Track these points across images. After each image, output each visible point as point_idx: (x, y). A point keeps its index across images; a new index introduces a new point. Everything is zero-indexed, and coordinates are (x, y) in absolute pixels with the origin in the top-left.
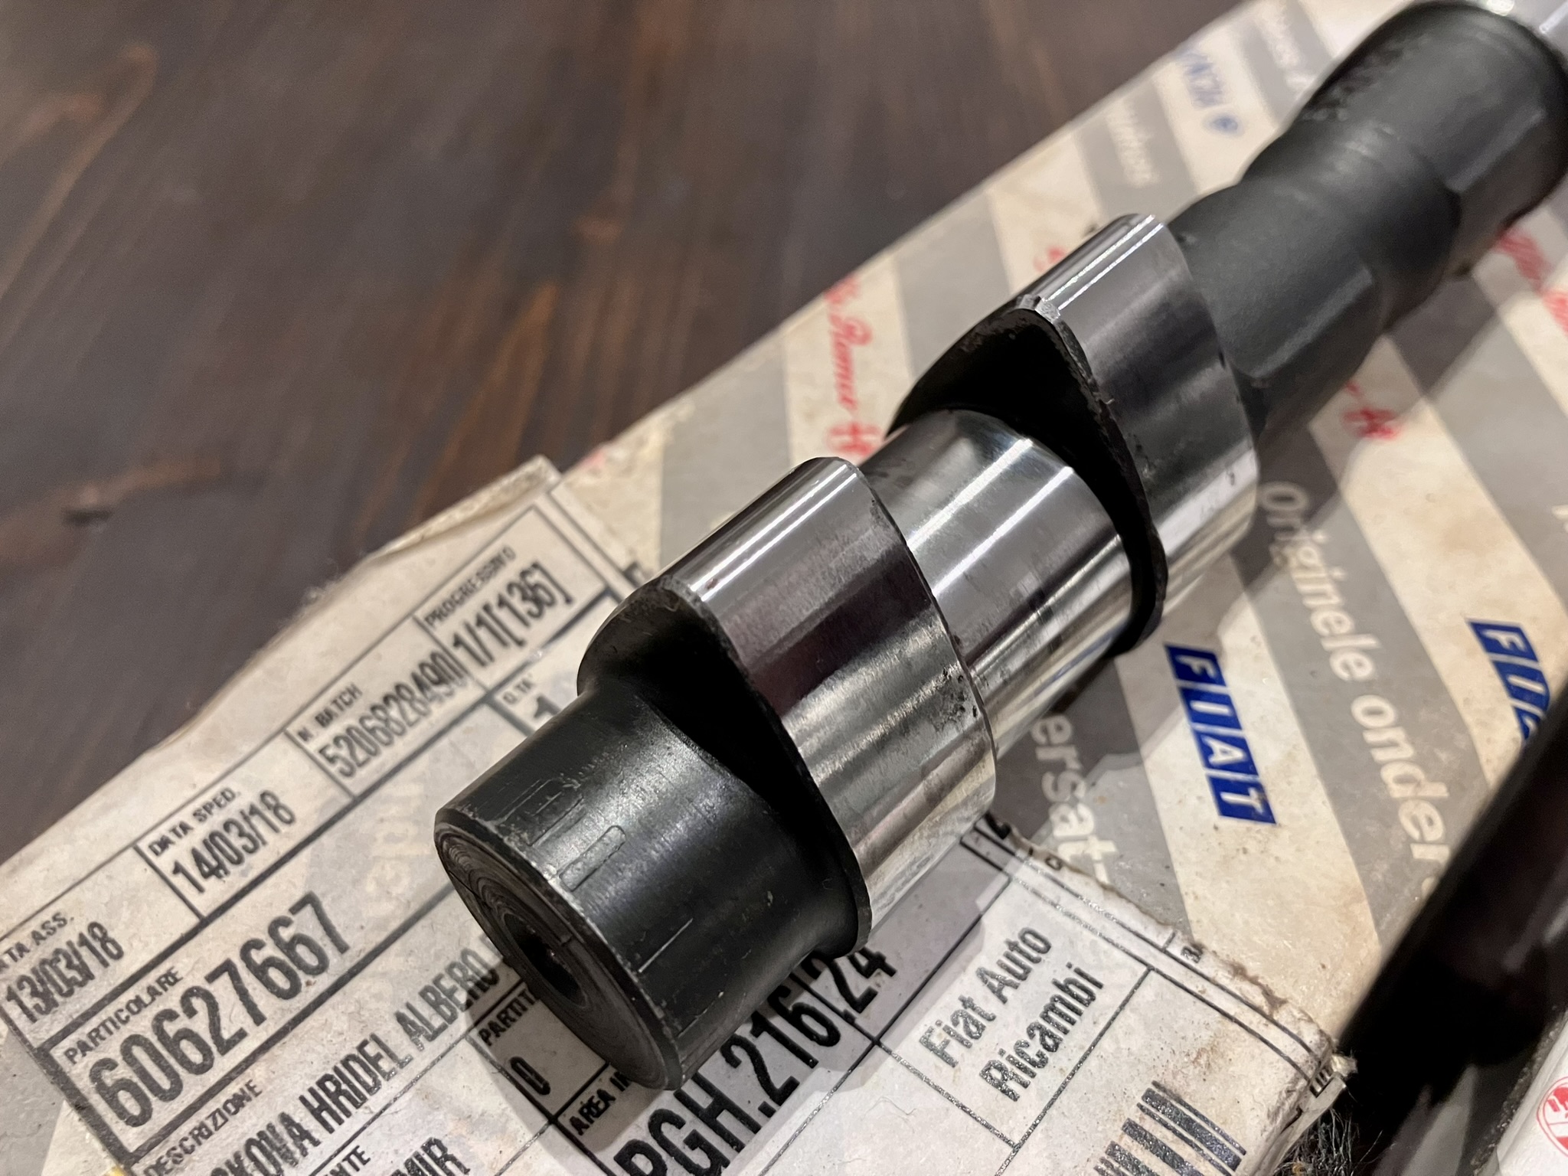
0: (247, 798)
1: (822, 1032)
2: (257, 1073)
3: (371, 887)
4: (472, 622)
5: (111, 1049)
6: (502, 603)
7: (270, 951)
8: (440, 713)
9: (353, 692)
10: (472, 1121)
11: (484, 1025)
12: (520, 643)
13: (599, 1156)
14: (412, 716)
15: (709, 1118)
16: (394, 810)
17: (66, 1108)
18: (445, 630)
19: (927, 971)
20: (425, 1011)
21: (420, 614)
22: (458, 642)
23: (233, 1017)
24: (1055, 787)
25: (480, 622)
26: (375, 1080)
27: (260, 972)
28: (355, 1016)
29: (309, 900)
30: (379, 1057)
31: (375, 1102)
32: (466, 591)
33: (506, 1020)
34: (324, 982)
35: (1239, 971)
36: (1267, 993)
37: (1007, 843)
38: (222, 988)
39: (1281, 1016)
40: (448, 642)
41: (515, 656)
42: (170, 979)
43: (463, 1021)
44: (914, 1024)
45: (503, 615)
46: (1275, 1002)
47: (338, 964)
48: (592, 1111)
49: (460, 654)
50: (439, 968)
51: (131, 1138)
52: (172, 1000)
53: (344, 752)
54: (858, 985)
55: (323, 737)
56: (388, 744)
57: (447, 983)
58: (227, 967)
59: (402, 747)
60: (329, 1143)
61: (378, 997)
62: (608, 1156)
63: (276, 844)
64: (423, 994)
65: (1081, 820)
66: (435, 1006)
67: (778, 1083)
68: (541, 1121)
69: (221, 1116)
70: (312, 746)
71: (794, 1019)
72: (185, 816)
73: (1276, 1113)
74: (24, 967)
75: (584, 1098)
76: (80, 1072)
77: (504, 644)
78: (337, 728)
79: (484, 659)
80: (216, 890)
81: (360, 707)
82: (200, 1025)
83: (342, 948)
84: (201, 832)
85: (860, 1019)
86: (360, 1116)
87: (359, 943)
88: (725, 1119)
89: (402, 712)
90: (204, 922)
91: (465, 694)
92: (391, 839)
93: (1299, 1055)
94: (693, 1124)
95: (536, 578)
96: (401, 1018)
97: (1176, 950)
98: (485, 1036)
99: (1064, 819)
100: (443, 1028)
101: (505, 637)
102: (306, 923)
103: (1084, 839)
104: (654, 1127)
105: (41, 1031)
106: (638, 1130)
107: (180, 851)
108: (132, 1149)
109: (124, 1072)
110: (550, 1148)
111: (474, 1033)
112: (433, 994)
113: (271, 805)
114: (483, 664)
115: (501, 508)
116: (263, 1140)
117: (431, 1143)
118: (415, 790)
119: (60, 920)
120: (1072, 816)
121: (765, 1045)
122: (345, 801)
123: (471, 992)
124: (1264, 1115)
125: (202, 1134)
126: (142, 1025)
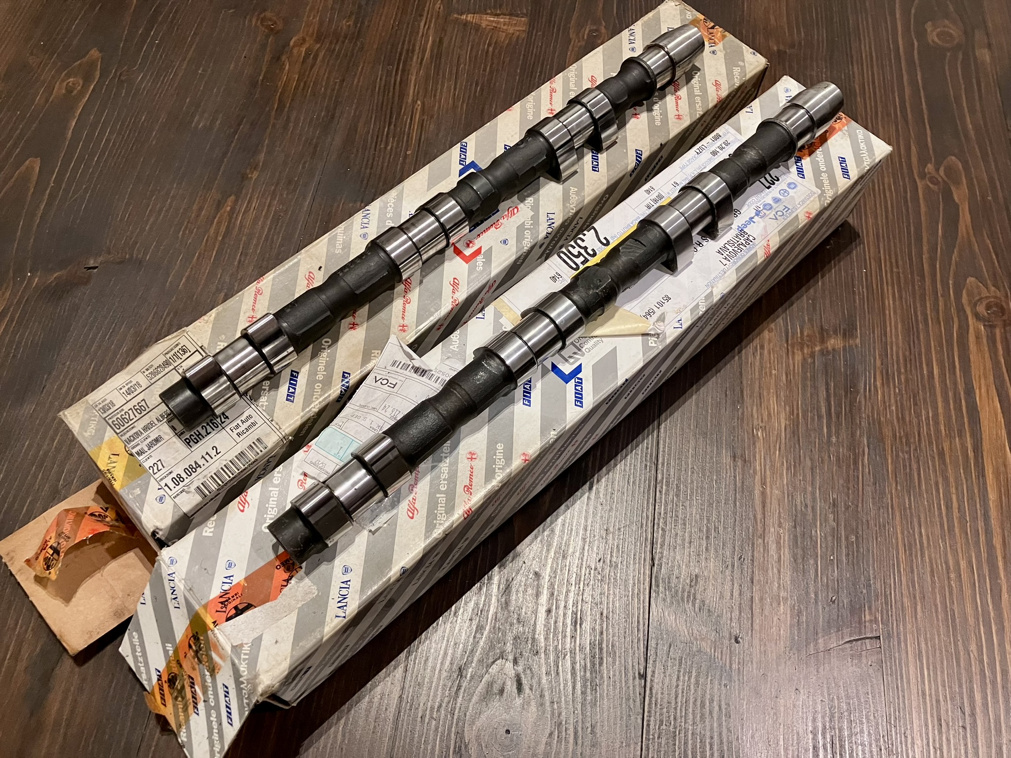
0: (134, 382)
1: (216, 426)
2: (135, 424)
3: (153, 399)
4: (173, 355)
5: (115, 419)
6: (178, 352)
7: (138, 407)
8: (167, 370)
9: (152, 365)
10: (165, 433)
12: (181, 359)
13: (182, 439)
14: (162, 370)
15: (198, 436)
17: (108, 427)
18: (168, 356)
19: (234, 419)
20: (160, 418)
21: (163, 353)
22: (170, 358)
23: (132, 416)
24: (263, 393)
26: (152, 427)
27: (136, 410)
28: (150, 418)
29: (144, 400)
30: (153, 424)
31: (152, 430)
32: (172, 350)
33: (171, 420)
34: (145, 412)
35: (277, 424)
36: (280, 427)
37: (252, 401)
38: (130, 412)
40: (168, 358)
41: (180, 361)
42: (123, 410)
43: (165, 420)
44: (229, 426)
45: (178, 354)
47: (148, 410)
48: (182, 433)
49: (170, 360)
50: (163, 412)
51: (118, 431)
52: (123, 413)
53: (150, 376)
54: (223, 420)
55: (147, 373)
56: (158, 375)
58: (131, 409)
59: (160, 376)
60: (145, 434)
61: (153, 415)
63: (139, 391)
65: (265, 399)
67: (208, 432)
68: (175, 434)
69: (131, 429)
70: (145, 374)
71: (213, 424)
72: (124, 384)
73: (275, 443)
74: (101, 406)
76: (110, 422)
78: (149, 371)
80: (129, 397)
81: (153, 368)
82: (127, 417)
83: (148, 408)
84: (127, 387)
85: (222, 425)
86: (149, 431)
87: (151, 407)
88: (200, 436)
89: (160, 369)
90: (127, 402)
91: (172, 367)
93: (281, 436)
94: (195, 436)
95: (184, 347)
96: (156, 418)
97: (270, 420)
98: (168, 422)
99: (262, 398)
100: (162, 420)
101: (179, 358)
102: (143, 403)
103: (264, 402)
104: (190, 436)
105: (105, 415)
106: (188, 437)
107: (124, 390)
109: (116, 422)
110: (175, 438)
112: (162, 416)
113: (138, 384)
114: (175, 362)
115: (178, 336)
116: (136, 433)
117: (159, 435)
118: (161, 383)
119: (105, 400)
121: (208, 427)
122: (150, 384)
123: (167, 416)
124: (273, 443)
125: (128, 431)
126: (119, 416)
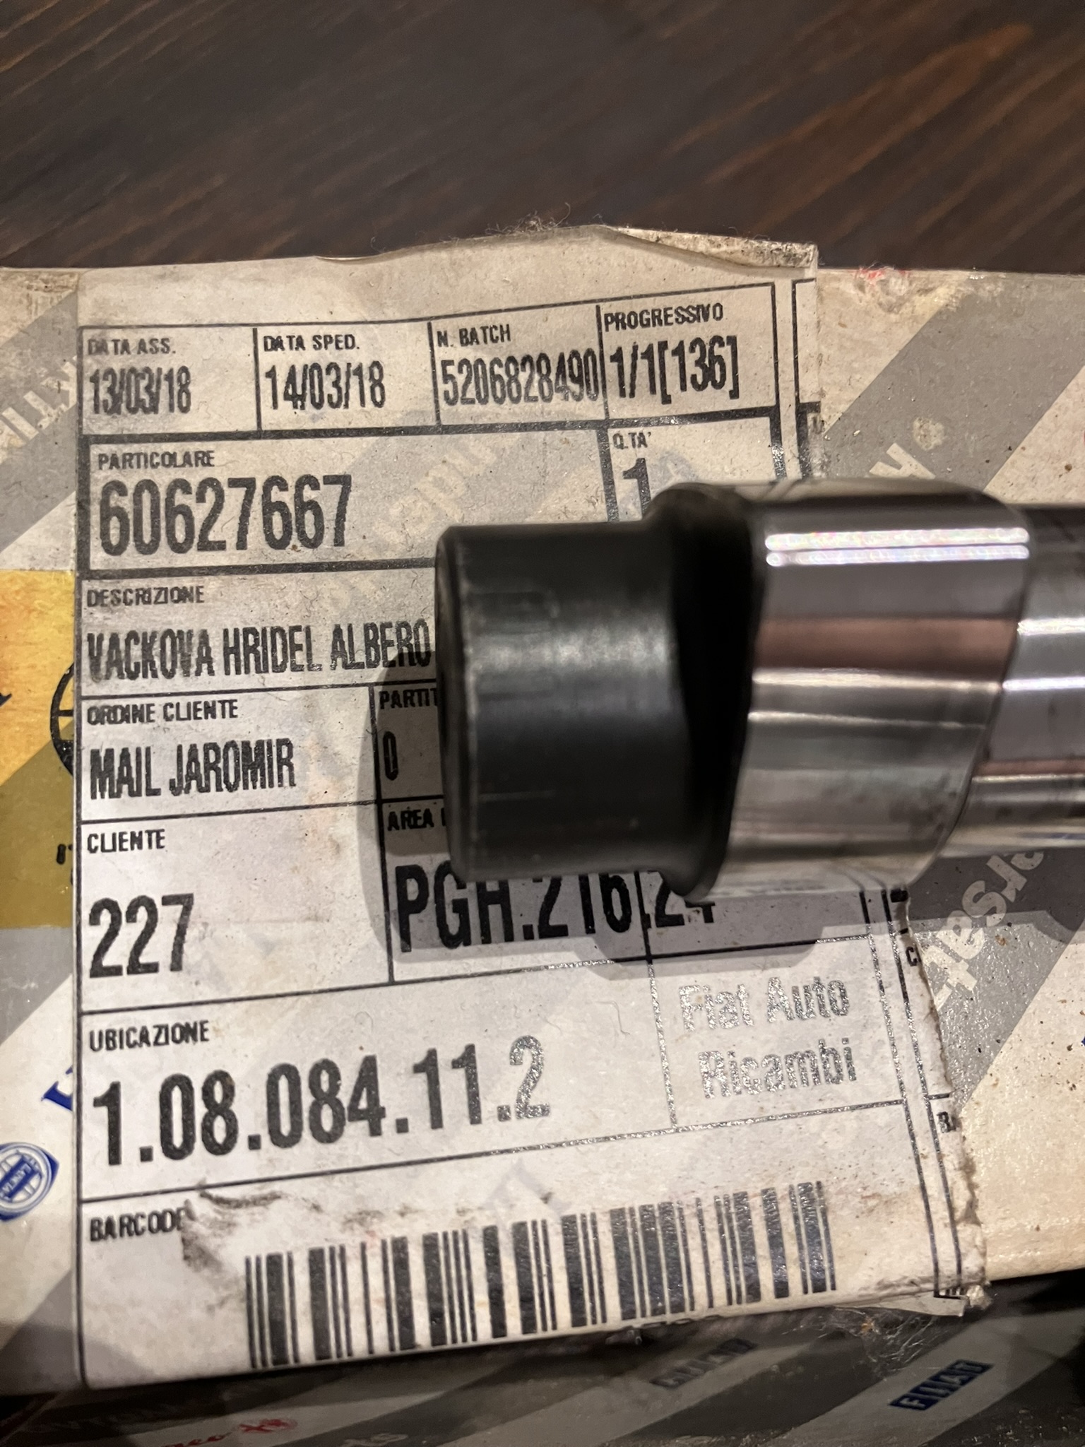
0: (361, 357)
1: (618, 914)
2: (211, 585)
3: (394, 510)
4: (641, 350)
5: (131, 479)
6: (679, 351)
7: (287, 497)
8: (558, 407)
9: (506, 332)
10: (326, 753)
11: (390, 689)
12: (666, 399)
13: (388, 856)
14: (534, 392)
15: (484, 900)
16: (459, 461)
17: (72, 499)
18: (616, 339)
19: (735, 943)
20: (359, 642)
21: (605, 308)
22: (617, 357)
23: (225, 529)
24: (977, 898)
25: (648, 355)
26: (284, 663)
27: (270, 508)
28: (308, 602)
29: (344, 481)
30: (300, 647)
31: (272, 679)
32: (658, 318)
33: (408, 700)
34: (306, 556)
35: (968, 1168)
36: (972, 1205)
37: (893, 906)
38: (234, 498)
39: (965, 1231)
40: (609, 351)
41: (653, 407)
42: (204, 459)
43: (377, 674)
44: (690, 972)
45: (672, 363)
46: (971, 1214)
47: (326, 551)
48: (411, 820)
49: (612, 369)
50: (394, 619)
51: (98, 559)
52: (195, 476)
53: (461, 379)
54: (675, 906)
55: (455, 352)
56: (500, 401)
57: (390, 634)
58: (249, 484)
59: (506, 412)
60: (220, 681)
61: (335, 602)
62: (394, 862)
63: (355, 414)
64: (367, 628)
65: (970, 941)
66: (369, 644)
67: (554, 920)
68: (370, 794)
69: (166, 596)
70: (442, 353)
71: (606, 887)
72: (307, 333)
73: (887, 1287)
74: (118, 363)
75: (413, 806)
76: (101, 477)
77: (653, 390)
78: (471, 353)
79: (627, 390)
80: (284, 416)
81: (502, 350)
82: (200, 513)
83: (339, 541)
84: (309, 356)
85: (653, 931)
86: (253, 680)
87: (355, 548)
88: (495, 911)
89: (530, 382)
90: (259, 434)
91: (590, 409)
92: (439, 483)
93: (948, 1267)
94: (470, 894)
95: (725, 352)
96: (337, 631)
97: (937, 1107)
98: (384, 697)
99: (957, 929)
100: (360, 666)
101: (658, 385)
102: (327, 498)
103: (958, 959)
104: (443, 871)
105: (100, 425)
106: (429, 863)
107: (282, 360)
108: (93, 567)
109: (127, 503)
110: (361, 820)
111: (378, 689)
113: (375, 375)
114: (622, 394)
115: (745, 266)
116: (178, 638)
117: (287, 743)
118: (489, 458)
119: (165, 346)
120: (966, 932)
121: (568, 888)
122: (431, 422)
123: (401, 655)
124: (876, 1279)
125: (143, 597)
126: (163, 478)
